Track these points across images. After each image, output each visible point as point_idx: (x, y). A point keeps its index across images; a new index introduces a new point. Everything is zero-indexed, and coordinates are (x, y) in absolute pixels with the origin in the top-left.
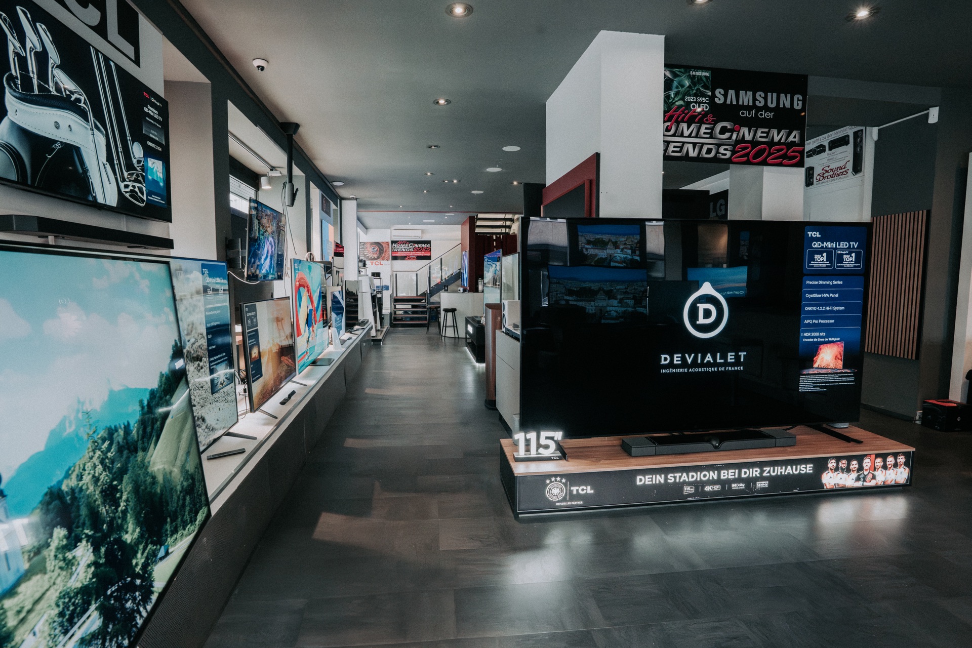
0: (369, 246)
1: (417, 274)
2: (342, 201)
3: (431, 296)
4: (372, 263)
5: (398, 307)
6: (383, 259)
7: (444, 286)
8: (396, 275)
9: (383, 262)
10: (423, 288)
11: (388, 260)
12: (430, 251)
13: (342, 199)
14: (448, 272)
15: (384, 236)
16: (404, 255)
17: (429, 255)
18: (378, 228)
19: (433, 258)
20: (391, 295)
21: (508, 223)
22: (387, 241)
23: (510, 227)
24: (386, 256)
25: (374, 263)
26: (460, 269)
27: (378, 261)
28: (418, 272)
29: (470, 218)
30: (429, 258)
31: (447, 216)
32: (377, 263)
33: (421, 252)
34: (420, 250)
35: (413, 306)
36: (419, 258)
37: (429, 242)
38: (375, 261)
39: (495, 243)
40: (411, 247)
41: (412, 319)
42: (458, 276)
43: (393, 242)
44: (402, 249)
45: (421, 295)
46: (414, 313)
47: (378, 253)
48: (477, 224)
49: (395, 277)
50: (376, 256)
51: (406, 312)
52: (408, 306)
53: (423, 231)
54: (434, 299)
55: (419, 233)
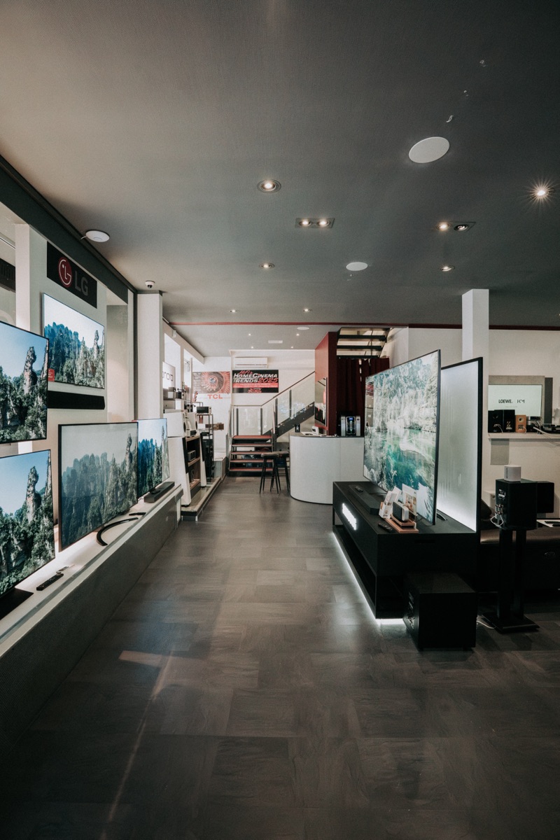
0: (206, 376)
1: (261, 410)
2: (139, 295)
3: (278, 436)
4: (210, 396)
5: (239, 449)
6: (223, 392)
7: (294, 424)
8: (237, 410)
9: (222, 395)
10: (269, 426)
11: (228, 393)
12: (278, 382)
13: (137, 292)
14: (299, 406)
15: (224, 365)
16: (248, 387)
17: (276, 386)
18: (216, 355)
19: (280, 391)
20: (227, 436)
21: (377, 343)
22: (227, 371)
23: (379, 349)
24: (227, 388)
25: (212, 397)
26: (313, 403)
27: (217, 394)
28: (262, 407)
29: (330, 334)
30: (276, 390)
31: (299, 331)
32: (215, 397)
33: (266, 384)
34: (266, 381)
35: (257, 449)
36: (265, 390)
37: (276, 372)
38: (213, 394)
39: (361, 370)
40: (255, 377)
41: (254, 465)
42: (312, 411)
43: (234, 372)
44: (246, 381)
45: (266, 434)
46: (258, 457)
47: (217, 384)
48: (338, 344)
49: (235, 414)
50: (214, 388)
51: (248, 456)
52: (249, 448)
53: (269, 359)
54: (282, 439)
55: (264, 361)
